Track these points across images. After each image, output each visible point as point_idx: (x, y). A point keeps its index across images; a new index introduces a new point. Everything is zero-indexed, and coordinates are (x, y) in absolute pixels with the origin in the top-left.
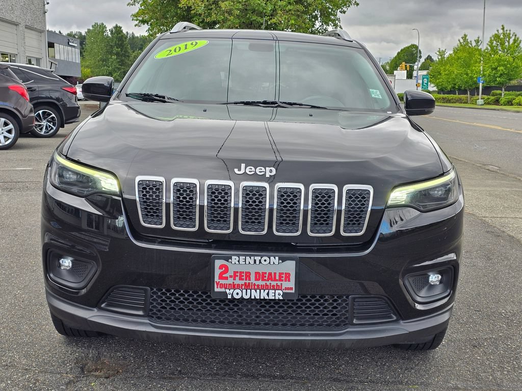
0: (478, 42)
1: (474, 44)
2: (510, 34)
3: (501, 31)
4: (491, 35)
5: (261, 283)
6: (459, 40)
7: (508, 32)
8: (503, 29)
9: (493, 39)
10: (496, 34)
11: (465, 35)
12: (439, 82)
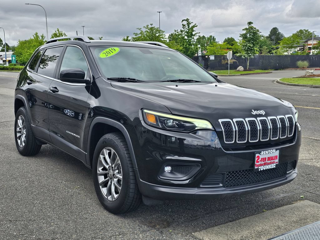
0: (43, 37)
1: (41, 38)
2: (62, 33)
3: (57, 32)
4: (52, 34)
5: (269, 162)
6: (33, 36)
7: (61, 32)
8: (58, 31)
9: (53, 36)
10: (55, 33)
11: (36, 33)
12: (22, 59)
